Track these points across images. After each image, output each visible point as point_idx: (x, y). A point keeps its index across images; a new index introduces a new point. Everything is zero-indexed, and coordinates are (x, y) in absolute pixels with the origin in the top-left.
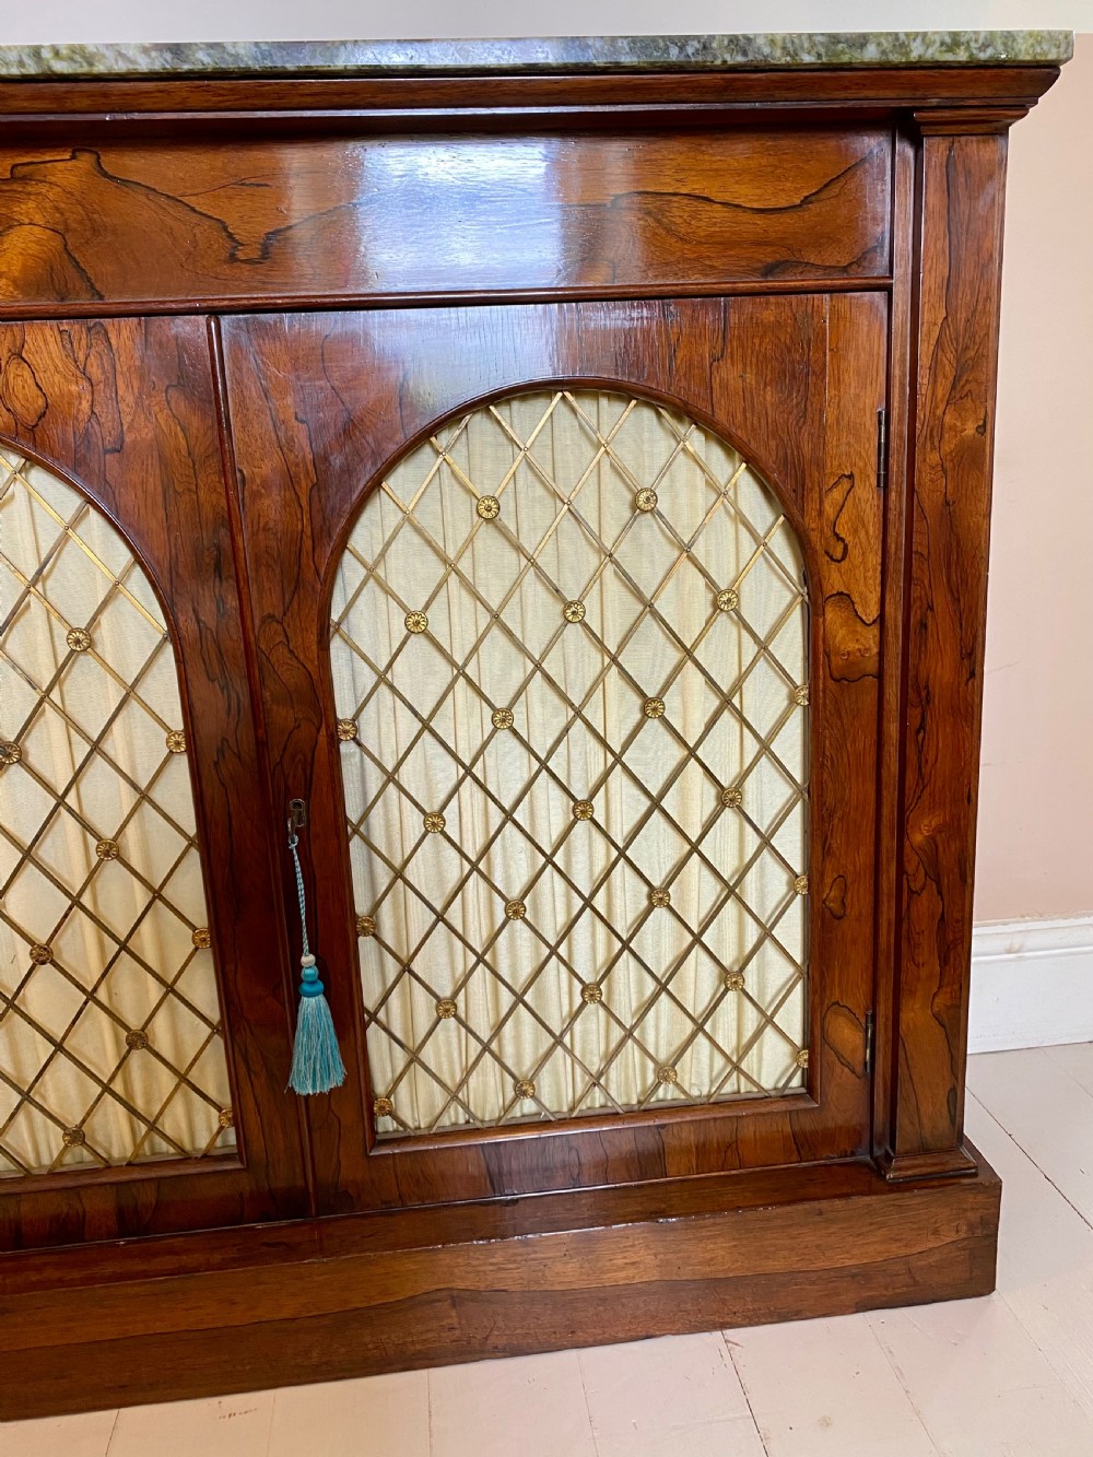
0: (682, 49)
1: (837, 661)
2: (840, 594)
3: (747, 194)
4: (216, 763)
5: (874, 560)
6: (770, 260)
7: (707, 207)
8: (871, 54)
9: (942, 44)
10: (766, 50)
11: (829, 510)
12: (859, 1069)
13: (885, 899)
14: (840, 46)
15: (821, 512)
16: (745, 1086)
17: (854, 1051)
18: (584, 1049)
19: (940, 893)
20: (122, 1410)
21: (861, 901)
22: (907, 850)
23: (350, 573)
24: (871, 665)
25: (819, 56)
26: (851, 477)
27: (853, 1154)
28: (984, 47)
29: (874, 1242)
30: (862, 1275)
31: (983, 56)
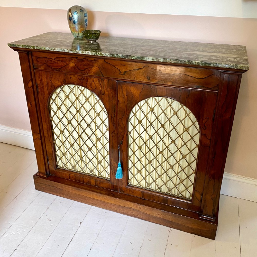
1: (203, 144)
2: (204, 134)
4: (112, 134)
5: (211, 131)
6: (198, 85)
7: (188, 77)
8: (212, 65)
10: (194, 63)
11: (204, 122)
12: (200, 201)
13: (206, 179)
14: (207, 64)
16: (181, 196)
17: (199, 198)
19: (214, 181)
20: (92, 206)
21: (203, 178)
23: (132, 114)
24: (208, 145)
25: (203, 65)
26: (208, 118)
30: (193, 229)
31: (231, 68)
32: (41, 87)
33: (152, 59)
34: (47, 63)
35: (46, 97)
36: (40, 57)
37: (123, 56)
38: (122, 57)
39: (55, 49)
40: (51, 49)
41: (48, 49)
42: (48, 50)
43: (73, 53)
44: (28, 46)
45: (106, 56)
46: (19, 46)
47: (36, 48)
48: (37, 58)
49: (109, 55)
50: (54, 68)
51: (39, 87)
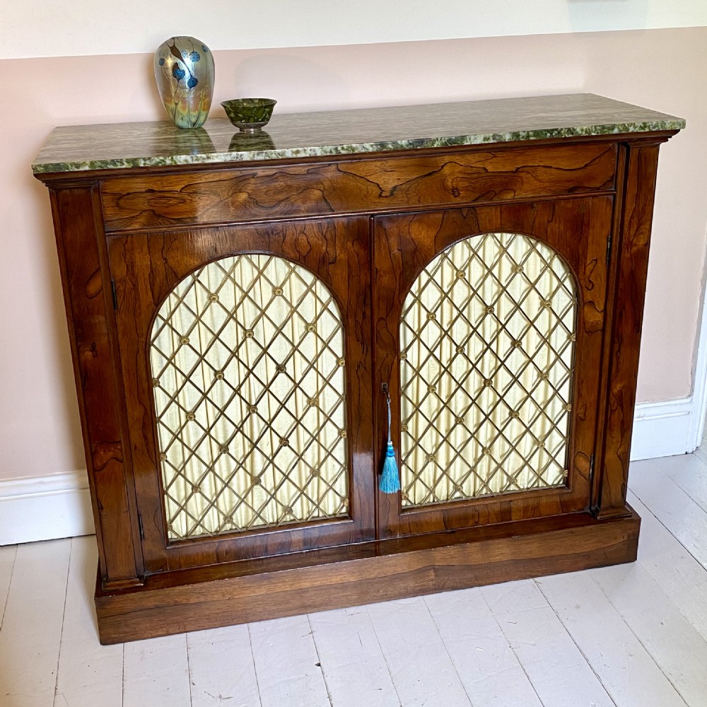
0: (551, 134)
1: (588, 326)
2: (590, 302)
3: (564, 164)
4: (357, 371)
5: (603, 289)
6: (571, 187)
7: (550, 169)
8: (616, 131)
9: (641, 127)
10: (580, 132)
11: (588, 272)
12: (587, 476)
13: (601, 412)
14: (605, 130)
15: (584, 273)
16: (541, 484)
17: (586, 470)
18: (481, 472)
19: (622, 410)
21: (591, 413)
22: (611, 395)
23: (409, 299)
24: (600, 327)
25: (598, 133)
26: (596, 260)
27: (583, 509)
28: (654, 127)
29: (593, 543)
30: (587, 556)
31: (654, 130)
32: (129, 285)
33: (485, 139)
34: (154, 209)
36: (128, 194)
37: (411, 142)
38: (407, 145)
39: (208, 158)
40: (197, 160)
41: (186, 160)
42: (185, 163)
43: (267, 158)
45: (364, 151)
46: (78, 168)
47: (144, 164)
48: (119, 199)
49: (372, 146)
50: (176, 217)
51: (122, 288)
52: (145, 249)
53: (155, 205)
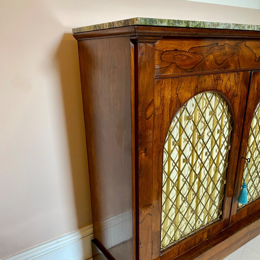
32: (161, 112)
34: (176, 62)
35: (164, 130)
36: (166, 51)
44: (178, 20)
48: (162, 54)
50: (185, 68)
51: (157, 113)
52: (170, 88)
53: (177, 59)
